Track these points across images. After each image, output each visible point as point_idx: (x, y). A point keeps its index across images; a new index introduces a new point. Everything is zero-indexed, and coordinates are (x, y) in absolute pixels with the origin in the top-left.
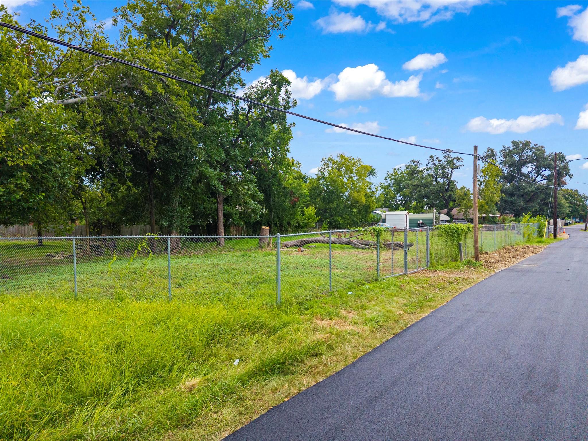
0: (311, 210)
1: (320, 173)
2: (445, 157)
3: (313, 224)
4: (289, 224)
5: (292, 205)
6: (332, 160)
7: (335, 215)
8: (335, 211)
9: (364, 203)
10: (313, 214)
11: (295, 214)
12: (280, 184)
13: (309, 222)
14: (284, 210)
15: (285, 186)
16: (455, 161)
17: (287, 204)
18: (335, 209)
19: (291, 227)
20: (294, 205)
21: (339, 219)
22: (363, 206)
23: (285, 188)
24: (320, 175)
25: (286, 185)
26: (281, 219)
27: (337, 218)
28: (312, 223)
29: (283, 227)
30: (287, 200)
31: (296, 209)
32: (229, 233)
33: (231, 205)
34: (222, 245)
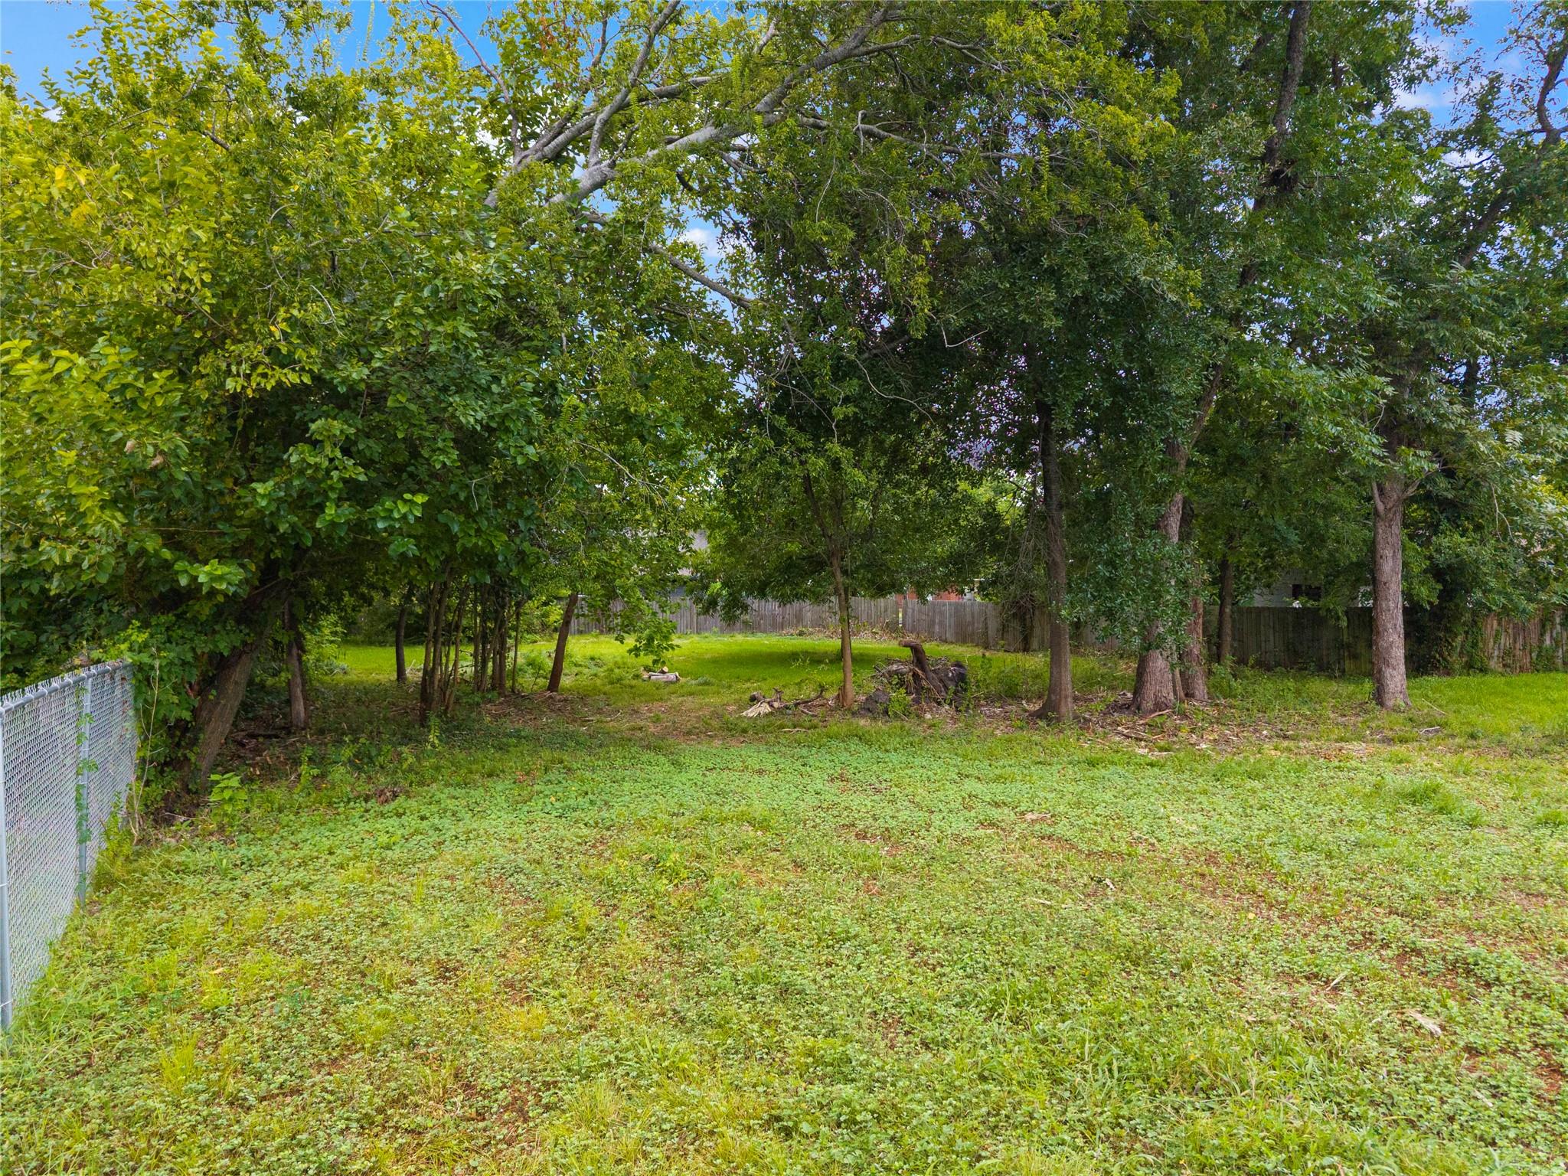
32: (1475, 645)
33: (1478, 528)
34: (1390, 703)
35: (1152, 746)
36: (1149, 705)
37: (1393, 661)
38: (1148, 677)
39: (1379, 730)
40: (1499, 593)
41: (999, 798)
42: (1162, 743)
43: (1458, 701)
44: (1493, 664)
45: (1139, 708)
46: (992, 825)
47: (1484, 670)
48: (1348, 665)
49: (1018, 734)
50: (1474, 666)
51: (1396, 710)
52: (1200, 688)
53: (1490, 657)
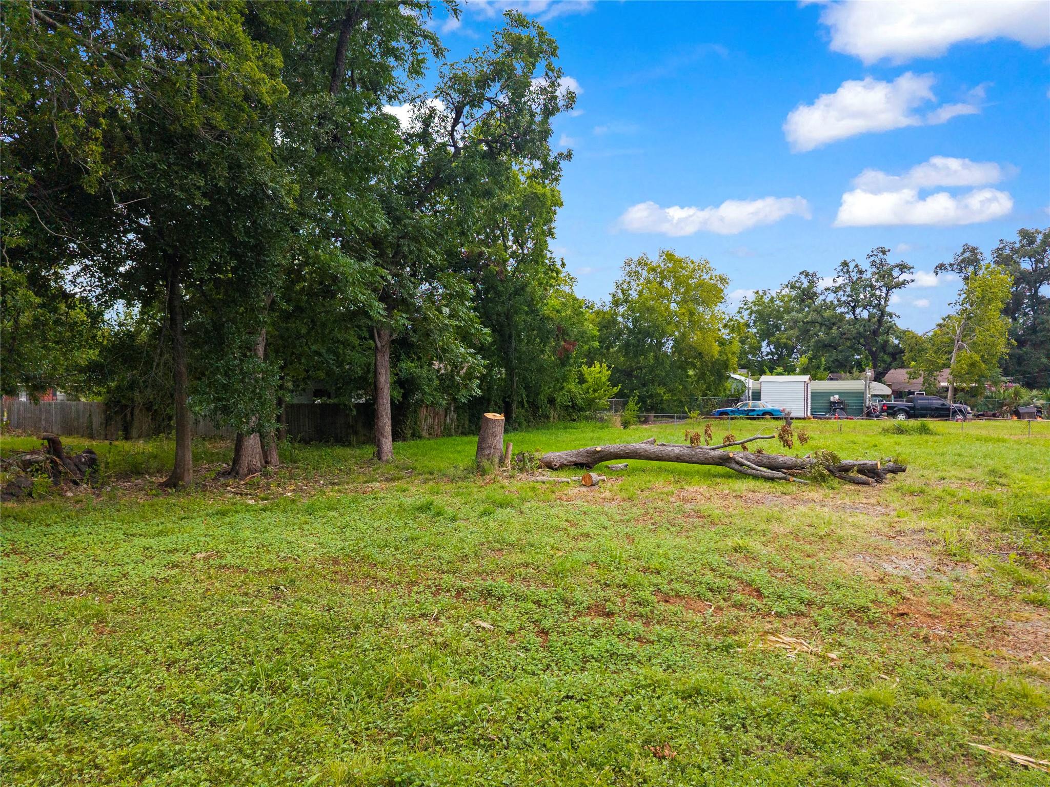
0: (598, 372)
1: (619, 291)
2: (874, 263)
3: (605, 401)
4: (552, 401)
5: (559, 359)
6: (646, 265)
7: (653, 381)
8: (651, 372)
9: (716, 356)
10: (604, 379)
11: (565, 378)
12: (533, 311)
13: (596, 398)
14: (541, 370)
15: (544, 315)
16: (895, 273)
17: (548, 357)
18: (652, 369)
19: (555, 409)
20: (564, 360)
21: (661, 391)
22: (713, 363)
23: (545, 319)
24: (620, 295)
25: (546, 311)
26: (532, 391)
27: (655, 389)
28: (602, 401)
29: (538, 408)
30: (547, 349)
31: (568, 368)
32: (416, 423)
33: (419, 358)
34: (384, 459)
35: (256, 497)
36: (244, 469)
37: (386, 434)
38: (243, 452)
39: (383, 474)
40: (430, 395)
41: (171, 546)
42: (262, 495)
43: (416, 455)
44: (424, 434)
45: (237, 473)
46: (177, 566)
47: (420, 437)
48: (353, 439)
49: (155, 500)
50: (416, 436)
51: (388, 462)
52: (274, 457)
53: (423, 430)
